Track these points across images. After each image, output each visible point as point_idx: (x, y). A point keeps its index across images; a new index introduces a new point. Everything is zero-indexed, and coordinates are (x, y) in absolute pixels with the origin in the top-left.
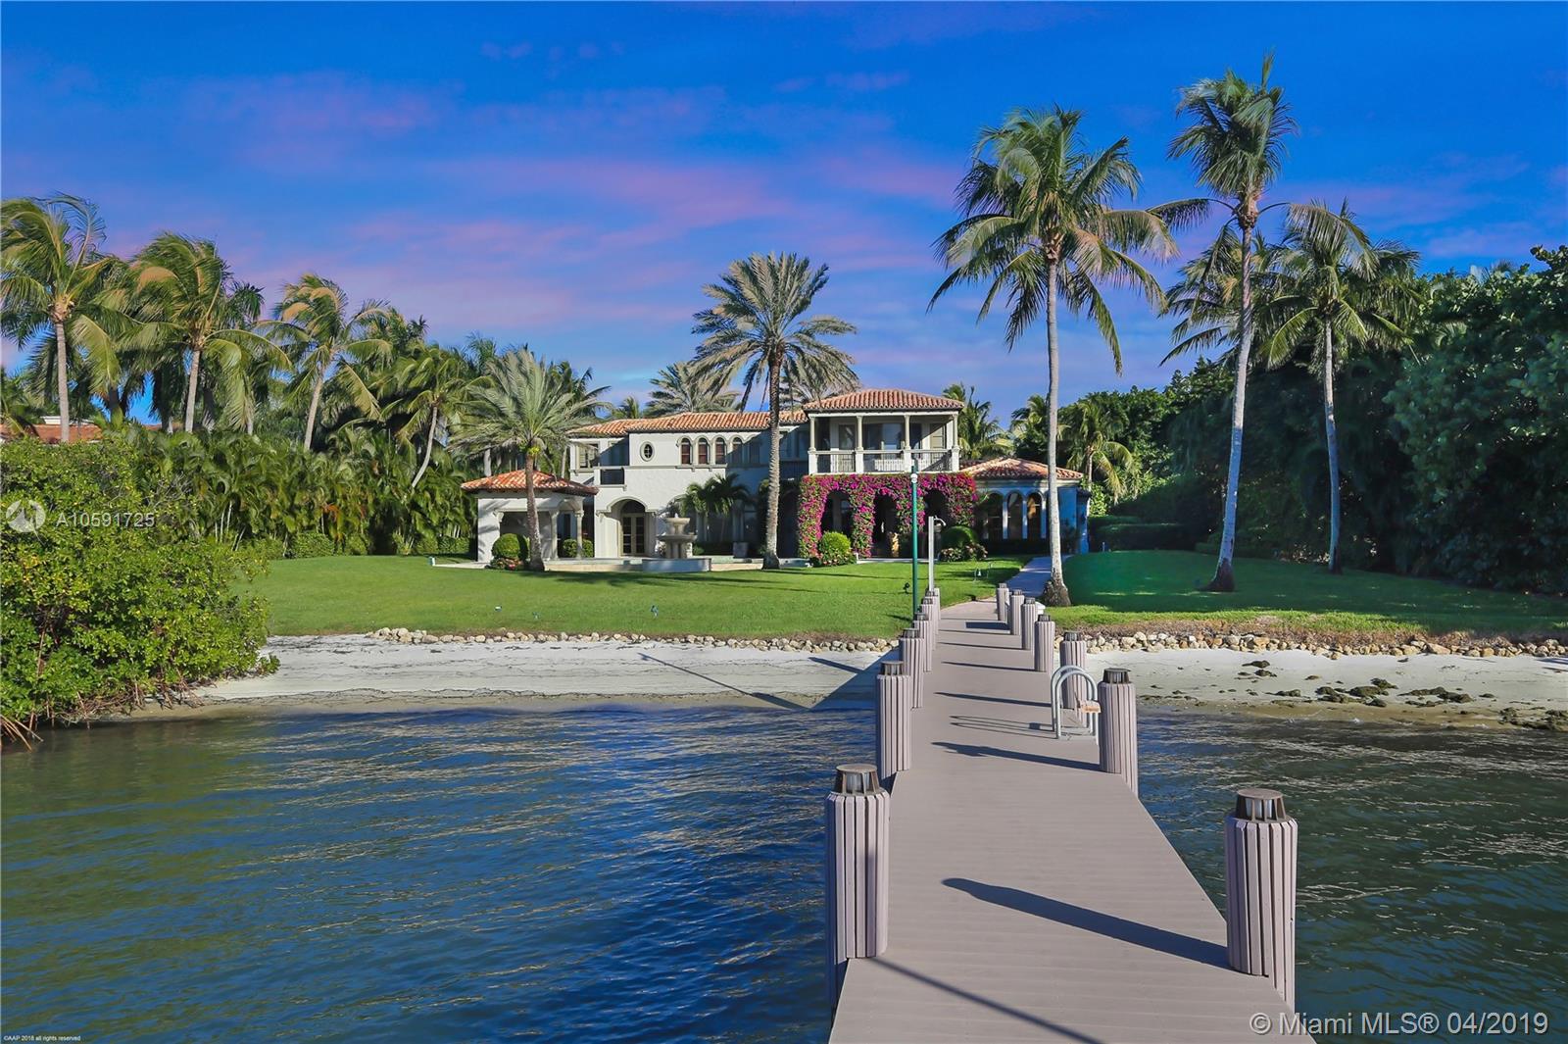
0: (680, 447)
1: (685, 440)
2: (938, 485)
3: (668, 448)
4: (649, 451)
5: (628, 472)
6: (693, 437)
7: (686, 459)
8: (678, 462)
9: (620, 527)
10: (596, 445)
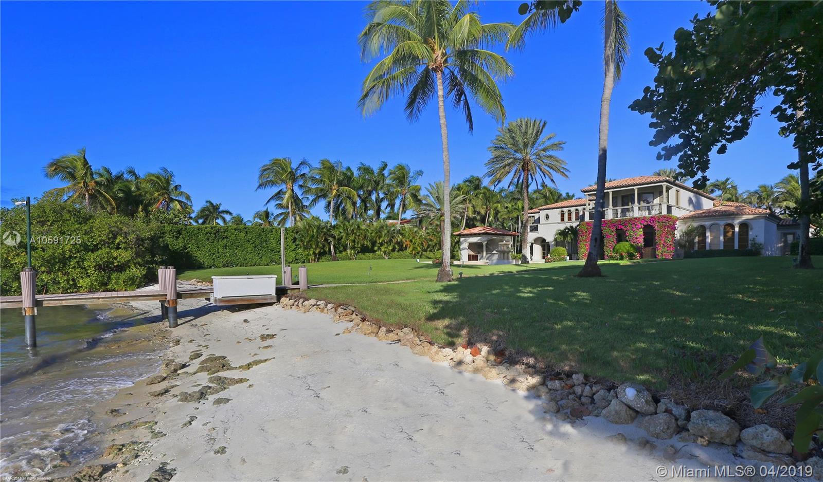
0: (560, 215)
1: (562, 211)
2: (650, 222)
3: (555, 214)
4: (547, 217)
5: (539, 226)
6: (565, 210)
7: (562, 219)
8: (560, 221)
9: (541, 248)
10: (534, 217)
